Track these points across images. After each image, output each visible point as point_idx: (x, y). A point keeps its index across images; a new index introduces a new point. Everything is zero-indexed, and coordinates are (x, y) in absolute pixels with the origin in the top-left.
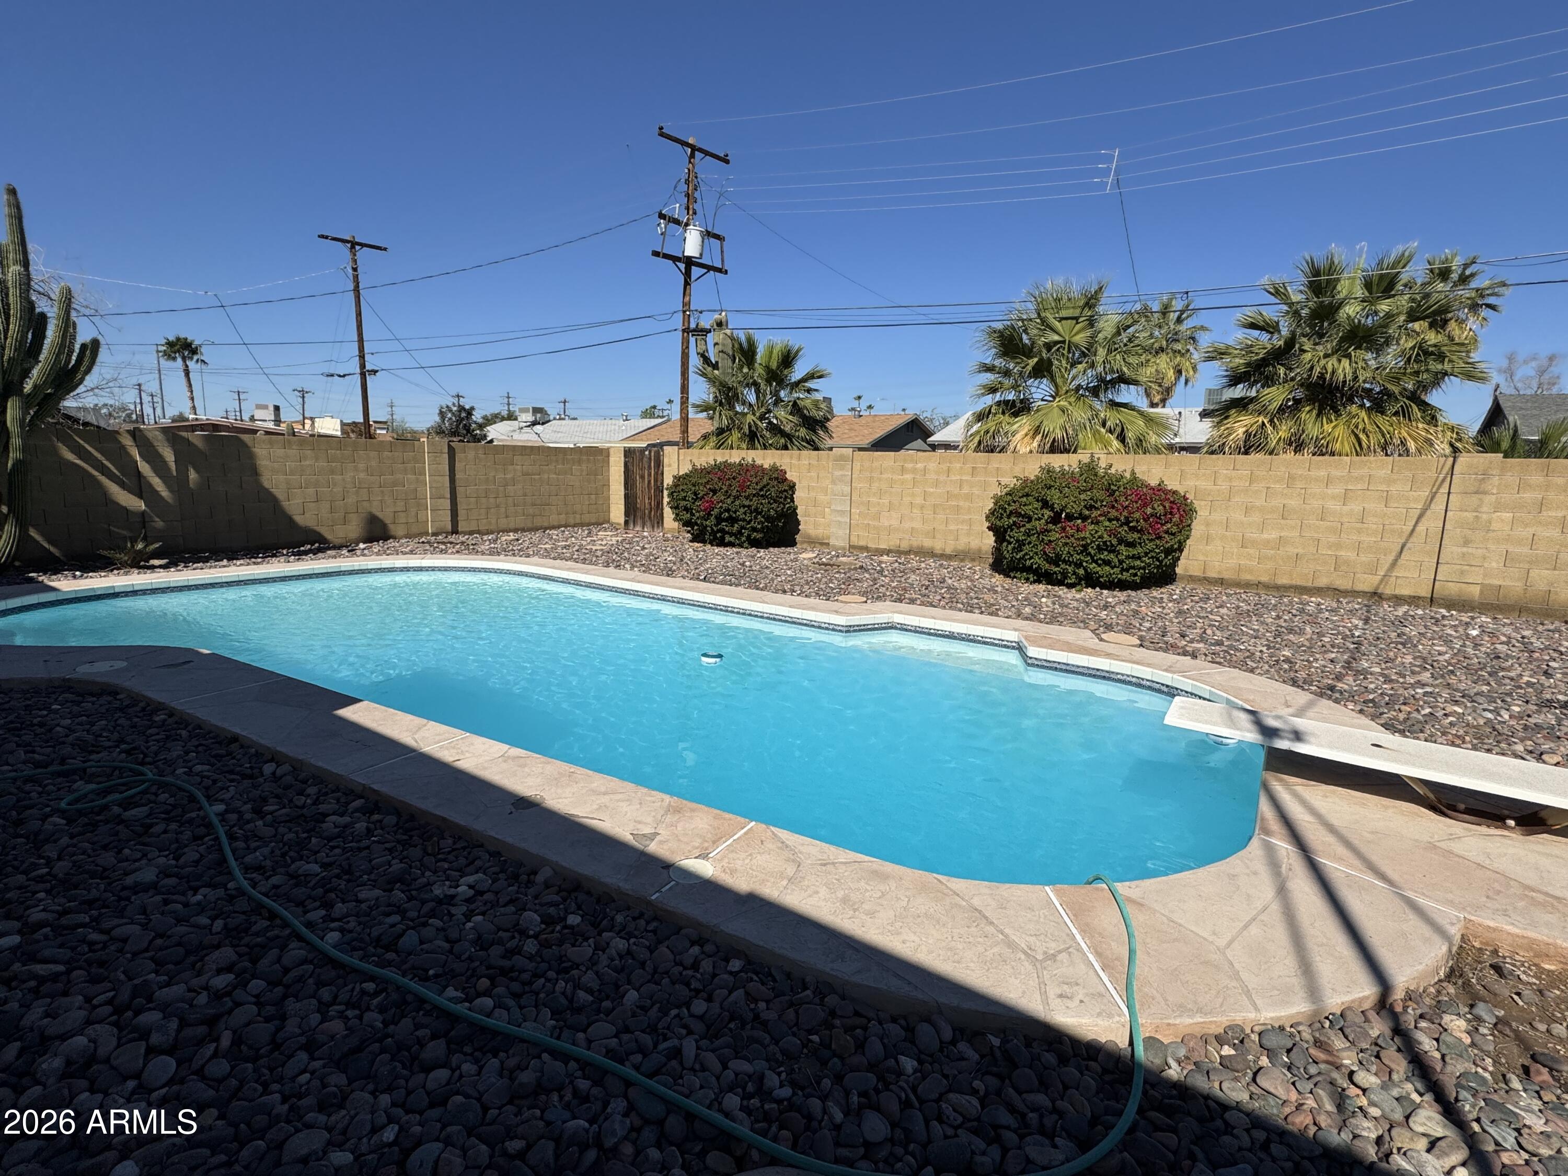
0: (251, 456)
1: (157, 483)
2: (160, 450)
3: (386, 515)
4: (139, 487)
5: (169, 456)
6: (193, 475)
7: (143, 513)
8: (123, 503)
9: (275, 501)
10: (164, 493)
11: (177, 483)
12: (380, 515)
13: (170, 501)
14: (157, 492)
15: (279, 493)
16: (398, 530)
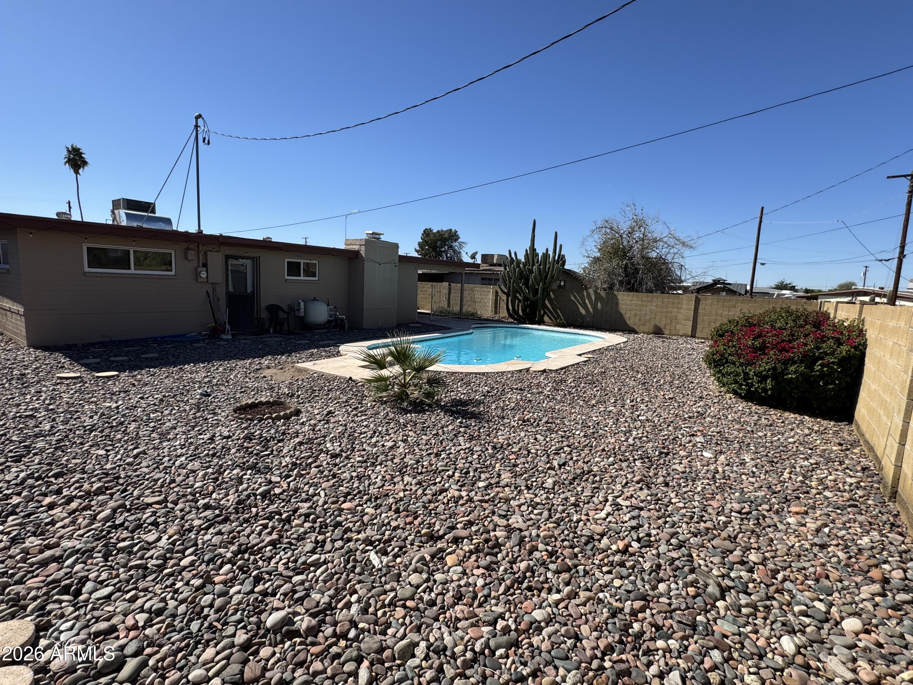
0: (617, 299)
1: (589, 305)
2: (592, 296)
3: (661, 325)
4: (585, 307)
6: (599, 305)
7: (585, 316)
8: (581, 311)
9: (622, 315)
11: (595, 307)
12: (658, 324)
13: (591, 311)
14: (589, 309)
15: (623, 312)
16: (667, 332)
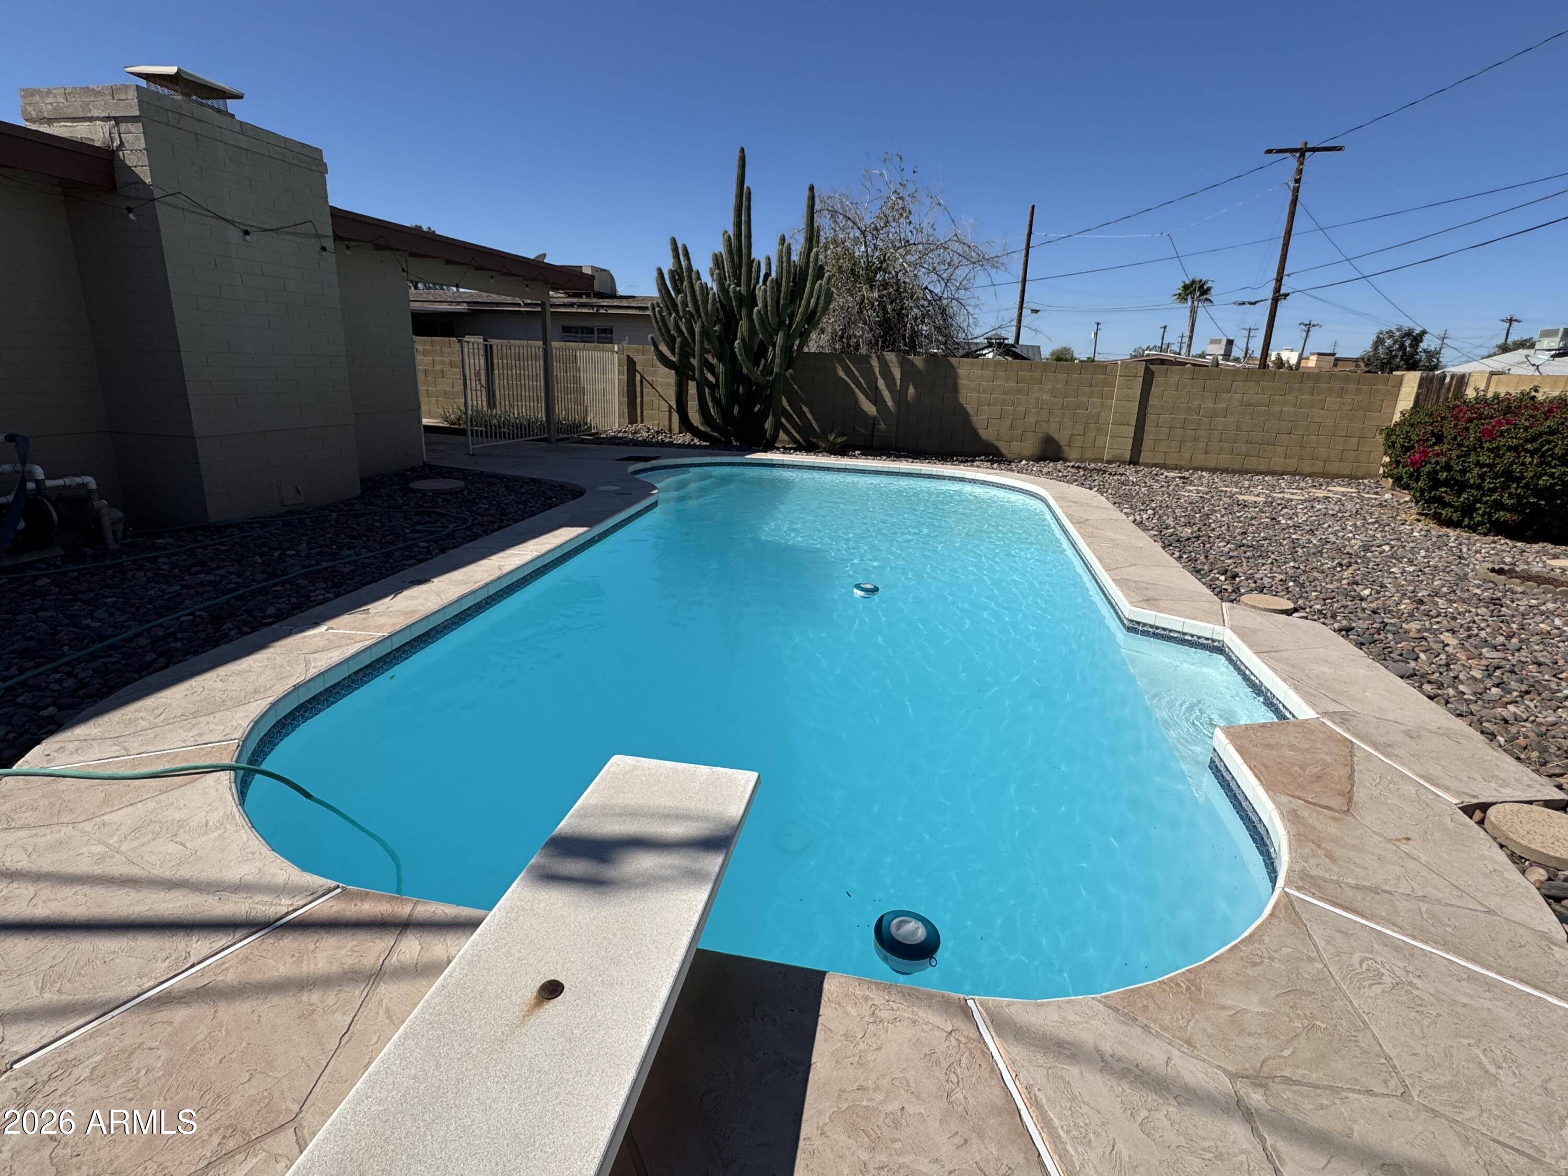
1: (886, 394)
2: (892, 369)
3: (1062, 437)
4: (876, 398)
5: (897, 374)
6: (911, 390)
7: (874, 418)
8: (865, 409)
9: (966, 414)
10: (890, 403)
11: (899, 396)
12: (1056, 436)
13: (892, 409)
14: (885, 402)
15: (970, 409)
16: (1073, 453)
